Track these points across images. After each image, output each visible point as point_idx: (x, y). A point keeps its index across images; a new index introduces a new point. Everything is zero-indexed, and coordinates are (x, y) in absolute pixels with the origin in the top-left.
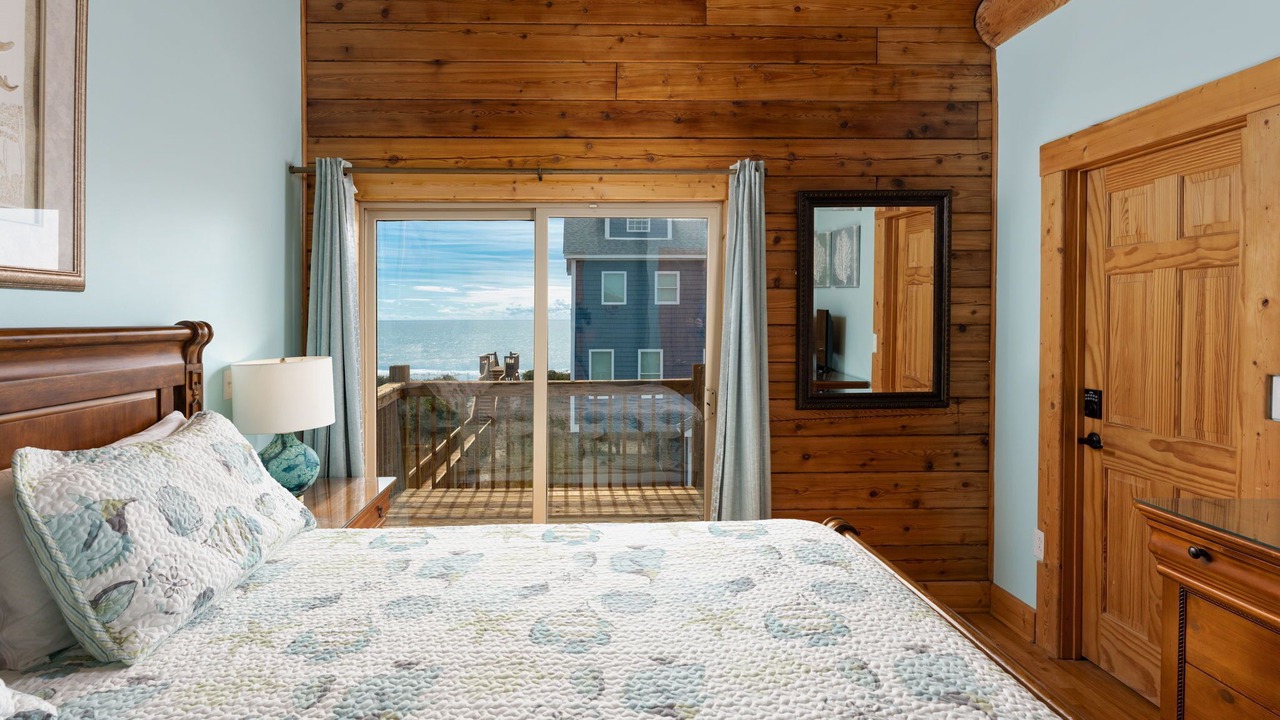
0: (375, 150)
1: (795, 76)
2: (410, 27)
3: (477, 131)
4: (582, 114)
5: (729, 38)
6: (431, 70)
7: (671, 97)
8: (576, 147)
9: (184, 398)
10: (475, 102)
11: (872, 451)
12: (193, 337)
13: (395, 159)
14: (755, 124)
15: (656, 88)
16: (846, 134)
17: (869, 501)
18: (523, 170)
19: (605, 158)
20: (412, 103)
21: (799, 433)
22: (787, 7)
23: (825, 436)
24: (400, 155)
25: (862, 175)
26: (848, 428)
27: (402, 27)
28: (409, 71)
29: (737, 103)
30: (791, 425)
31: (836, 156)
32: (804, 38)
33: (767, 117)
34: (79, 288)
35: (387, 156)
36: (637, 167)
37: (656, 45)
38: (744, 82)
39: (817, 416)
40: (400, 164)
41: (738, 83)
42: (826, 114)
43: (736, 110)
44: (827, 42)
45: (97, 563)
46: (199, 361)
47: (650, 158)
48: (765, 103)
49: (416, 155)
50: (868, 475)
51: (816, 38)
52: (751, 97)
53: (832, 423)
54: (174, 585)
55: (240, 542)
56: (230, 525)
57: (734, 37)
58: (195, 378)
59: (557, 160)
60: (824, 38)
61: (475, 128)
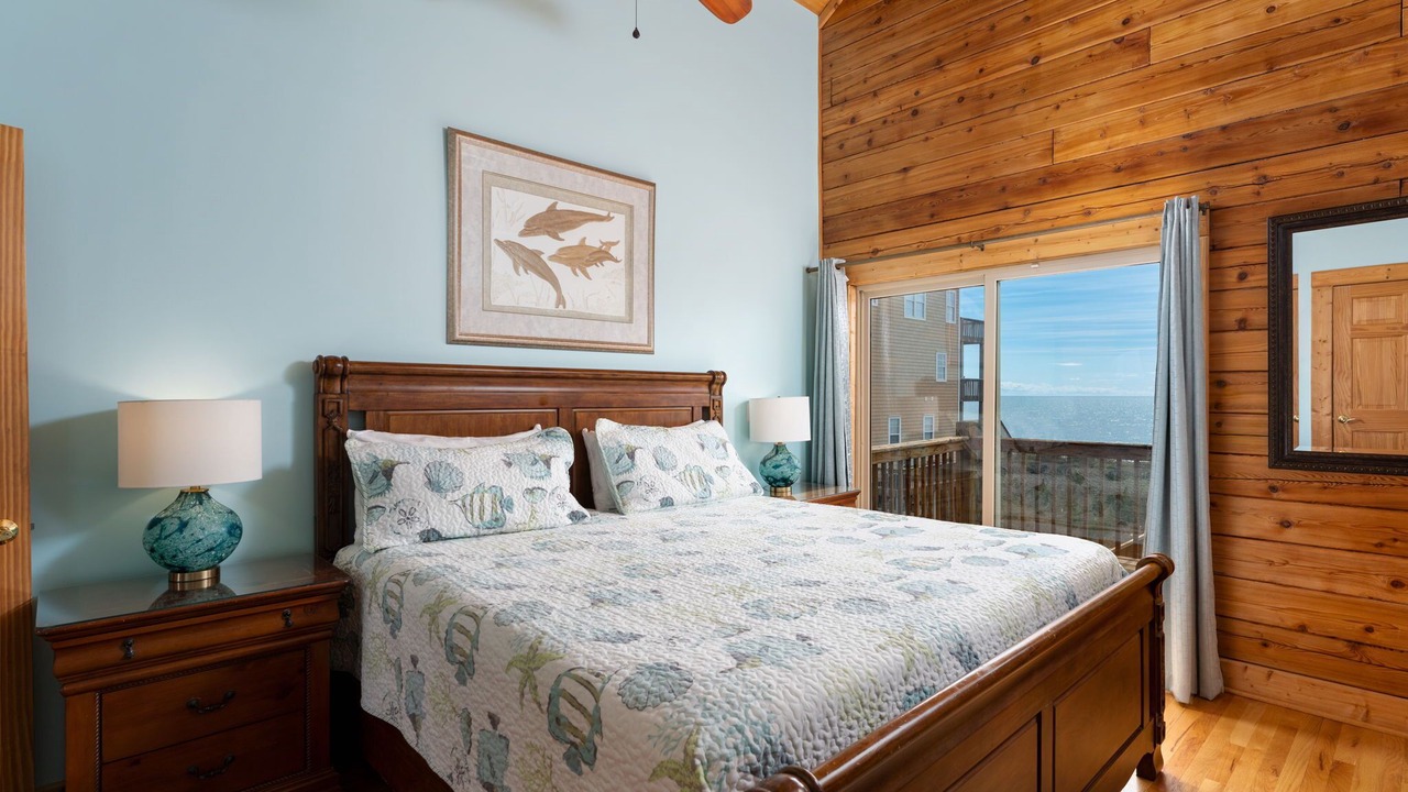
0: (863, 247)
1: (1268, 87)
2: (886, 148)
3: (935, 218)
4: (1020, 185)
5: (1179, 69)
6: (900, 177)
7: (1109, 148)
8: (1014, 216)
9: (709, 412)
10: (933, 194)
11: (1395, 529)
12: (715, 380)
13: (876, 251)
14: (1213, 152)
15: (1093, 144)
16: (1347, 137)
17: (1390, 591)
18: (969, 244)
19: (1042, 220)
20: (887, 206)
21: (1275, 495)
22: (1256, 12)
23: (1315, 503)
24: (879, 247)
25: (1376, 182)
26: (1353, 497)
27: (881, 149)
28: (886, 181)
29: (1188, 137)
30: (1263, 486)
31: (1331, 166)
32: (1281, 39)
33: (1229, 142)
34: (652, 352)
35: (871, 250)
36: (1075, 223)
37: (1092, 102)
38: (1197, 112)
39: (1301, 478)
40: (880, 254)
41: (1188, 115)
42: (1315, 120)
43: (1188, 143)
44: (1316, 34)
45: (620, 470)
46: (720, 394)
47: (1088, 213)
48: (1224, 128)
49: (890, 245)
50: (1387, 559)
51: (1299, 34)
52: (1205, 125)
53: (1325, 488)
54: (651, 489)
55: (697, 484)
56: (694, 473)
57: (1183, 67)
58: (717, 403)
59: (998, 230)
60: (1313, 30)
61: (932, 216)
